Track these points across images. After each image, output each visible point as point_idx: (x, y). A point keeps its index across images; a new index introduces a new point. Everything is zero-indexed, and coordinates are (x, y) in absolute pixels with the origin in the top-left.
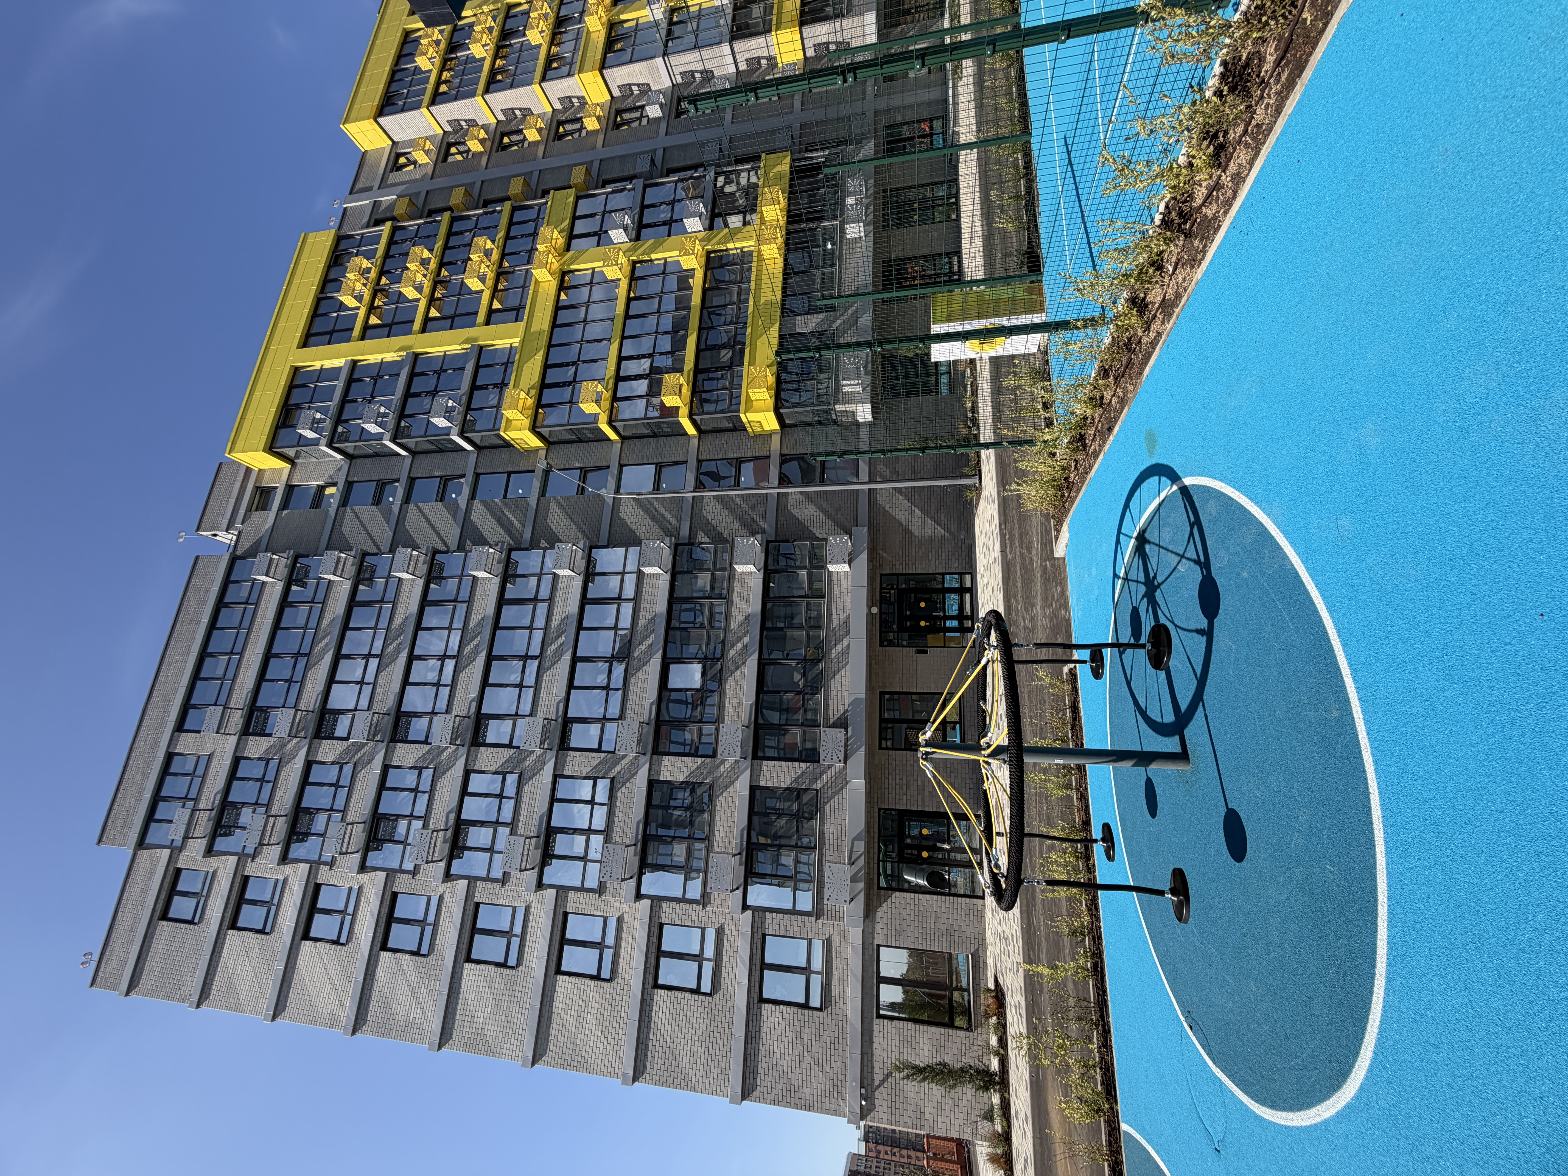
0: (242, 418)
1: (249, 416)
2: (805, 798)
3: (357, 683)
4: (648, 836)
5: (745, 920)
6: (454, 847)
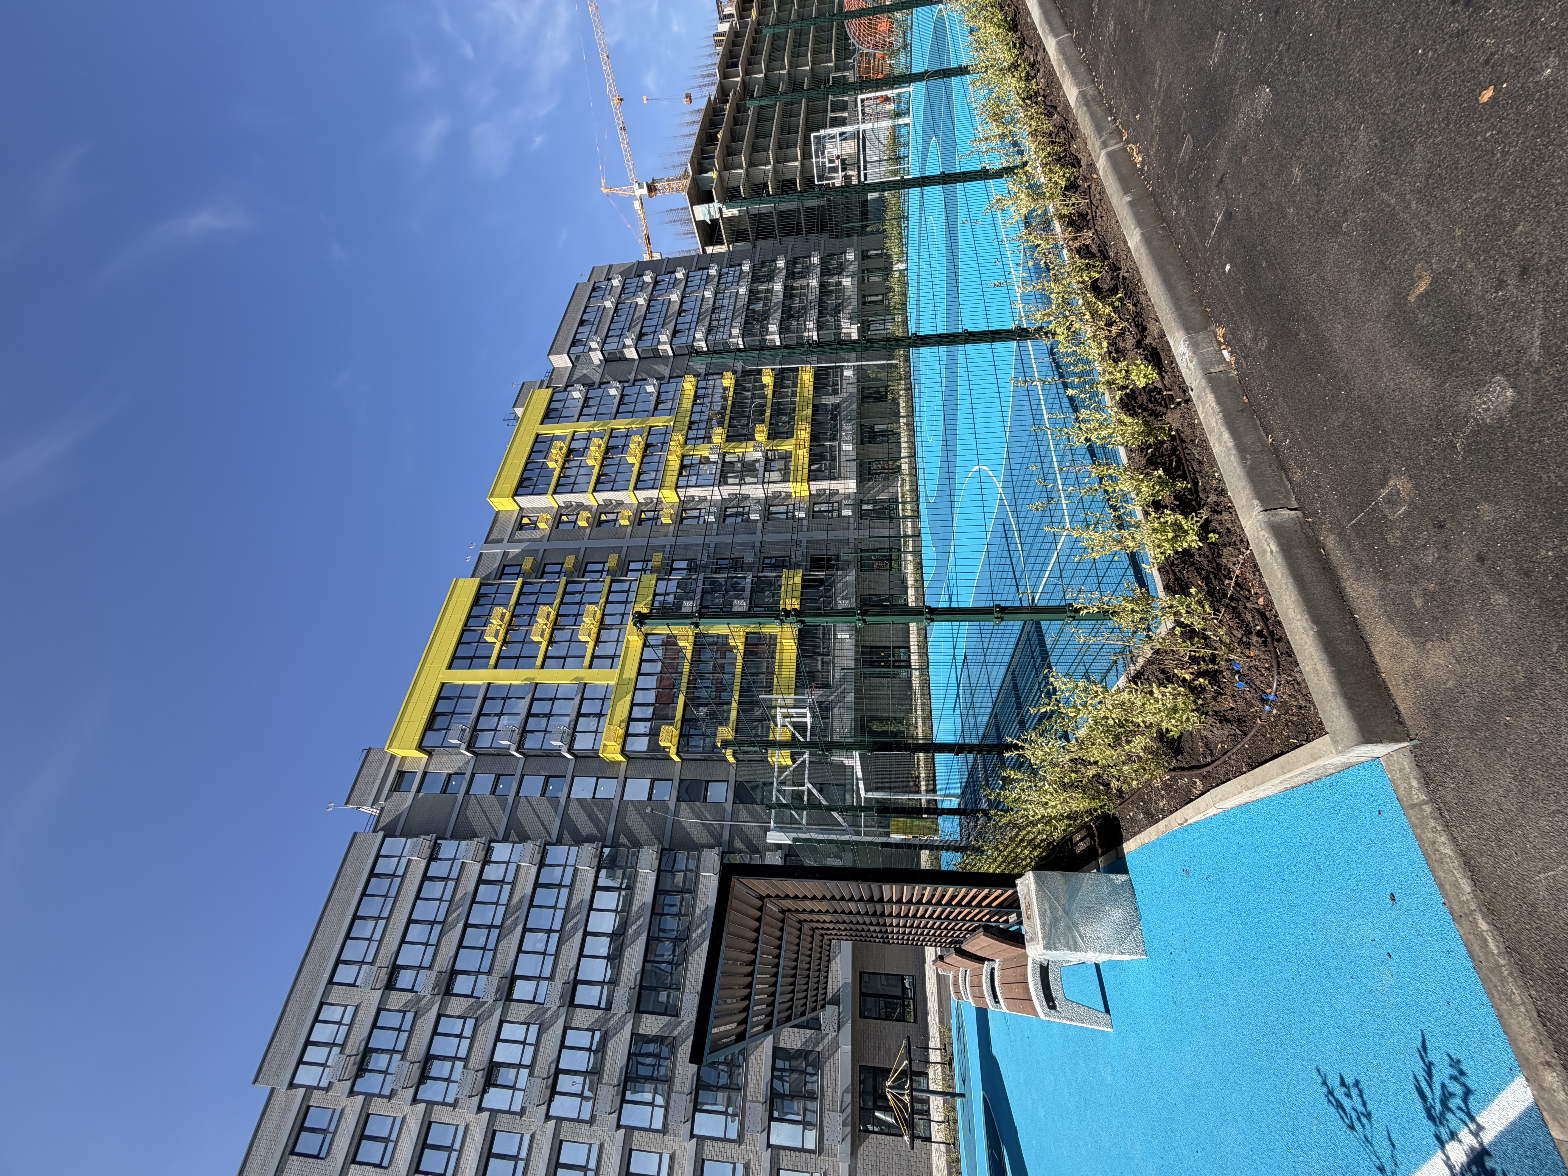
0: (400, 721)
1: (406, 719)
2: (811, 1058)
3: (481, 948)
4: (700, 1085)
5: (766, 1155)
6: (553, 1092)
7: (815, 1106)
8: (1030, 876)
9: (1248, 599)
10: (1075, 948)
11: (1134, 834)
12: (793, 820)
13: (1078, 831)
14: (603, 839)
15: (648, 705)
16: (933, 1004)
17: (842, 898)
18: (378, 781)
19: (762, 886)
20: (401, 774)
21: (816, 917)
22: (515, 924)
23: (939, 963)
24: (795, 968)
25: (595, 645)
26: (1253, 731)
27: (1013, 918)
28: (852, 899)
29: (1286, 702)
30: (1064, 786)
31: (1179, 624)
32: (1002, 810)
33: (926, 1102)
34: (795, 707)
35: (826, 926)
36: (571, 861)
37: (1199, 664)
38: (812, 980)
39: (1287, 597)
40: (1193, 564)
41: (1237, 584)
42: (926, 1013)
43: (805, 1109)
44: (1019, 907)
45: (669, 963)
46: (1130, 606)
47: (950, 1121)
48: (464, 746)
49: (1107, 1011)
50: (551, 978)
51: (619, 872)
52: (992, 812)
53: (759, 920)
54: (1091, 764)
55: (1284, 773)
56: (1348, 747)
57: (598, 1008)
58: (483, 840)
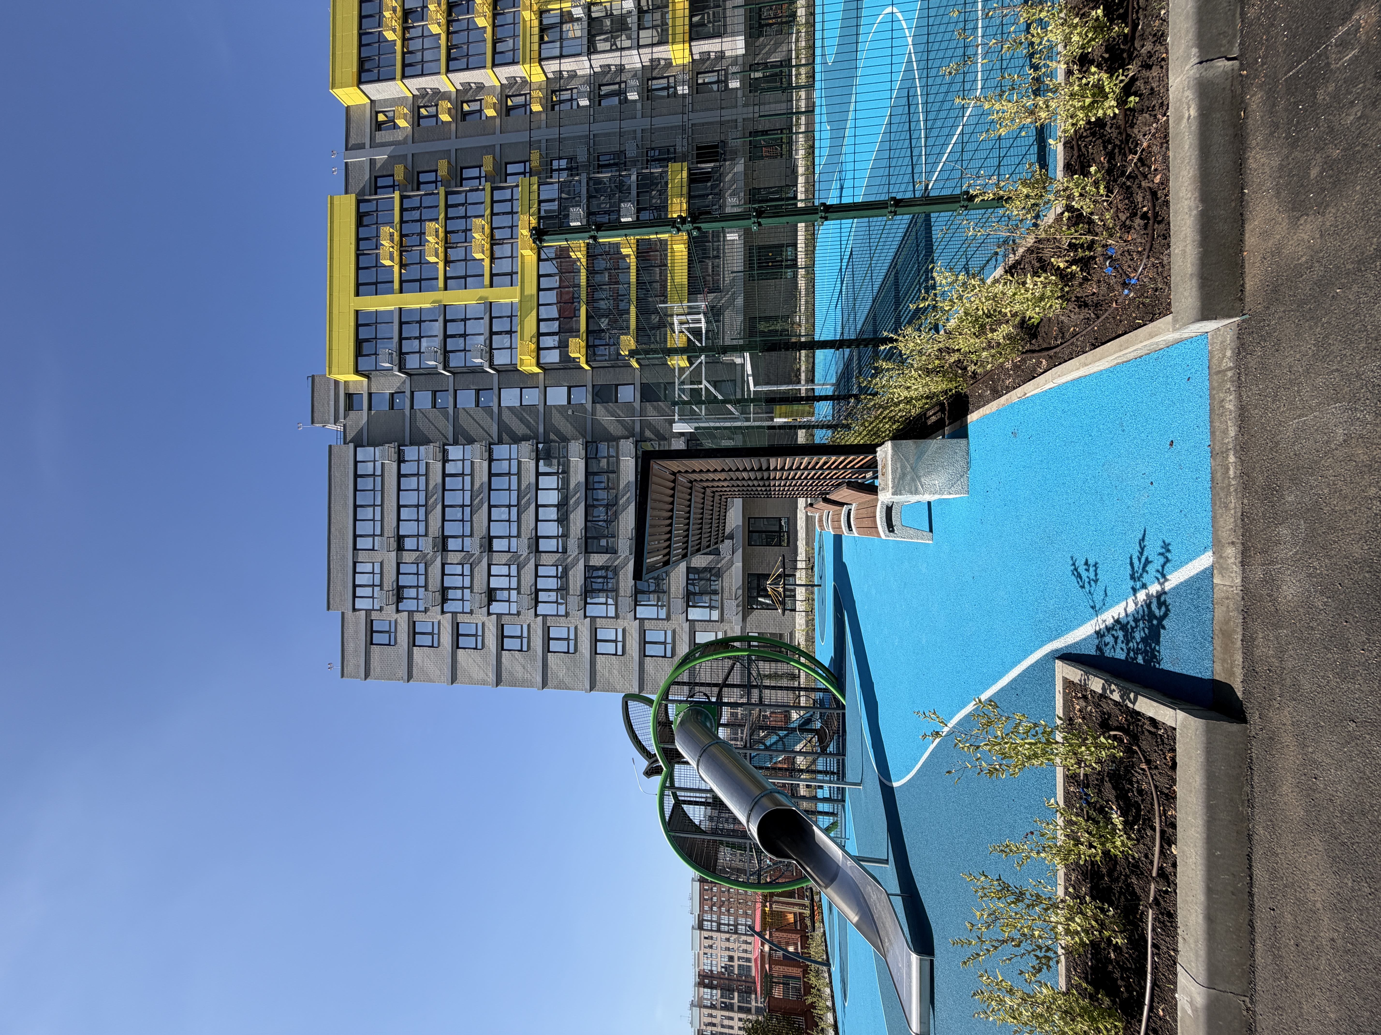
1: (335, 347)
2: (713, 572)
3: (460, 520)
4: (637, 592)
5: (686, 626)
6: (537, 602)
7: (718, 597)
8: (889, 444)
9: (1145, 177)
10: (916, 492)
11: (979, 408)
12: (693, 413)
13: (933, 407)
14: (536, 437)
15: (553, 319)
16: (801, 534)
17: (738, 470)
18: (332, 403)
19: (674, 465)
20: (349, 396)
21: (716, 484)
22: (481, 502)
23: (809, 508)
24: (702, 518)
25: (491, 263)
26: (1106, 314)
27: (869, 475)
28: (745, 470)
29: (1145, 286)
30: (928, 372)
31: (1069, 208)
32: (870, 394)
33: (794, 590)
34: (689, 314)
35: (724, 489)
36: (514, 455)
37: (1076, 251)
38: (714, 525)
39: (1185, 173)
40: (1102, 136)
41: (1140, 159)
42: (796, 540)
43: (711, 600)
44: (876, 467)
45: (604, 521)
46: (1025, 191)
47: (809, 600)
48: (396, 368)
49: (931, 530)
50: (519, 536)
51: (555, 462)
52: (862, 397)
53: (673, 489)
54: (954, 351)
55: (1121, 351)
56: (1185, 325)
57: (557, 552)
58: (437, 444)
